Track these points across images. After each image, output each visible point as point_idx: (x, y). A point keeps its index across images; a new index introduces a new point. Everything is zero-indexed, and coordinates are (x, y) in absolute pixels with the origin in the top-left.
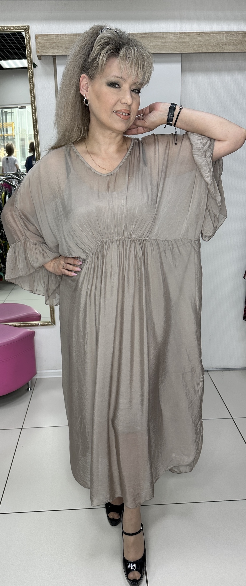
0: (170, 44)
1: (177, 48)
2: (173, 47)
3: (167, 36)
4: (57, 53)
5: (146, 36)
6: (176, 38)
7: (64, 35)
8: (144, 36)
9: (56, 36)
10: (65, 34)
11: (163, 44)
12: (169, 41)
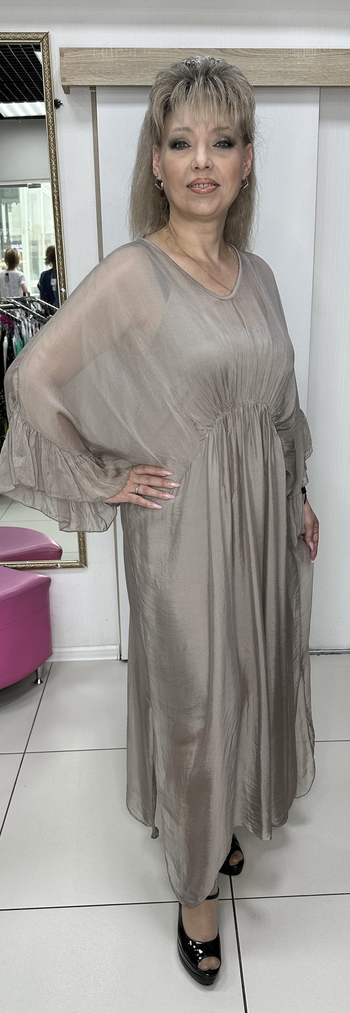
0: (299, 70)
1: (312, 77)
2: (305, 75)
3: (295, 55)
4: (97, 81)
5: (258, 54)
6: (311, 59)
7: (112, 50)
8: (253, 54)
9: (96, 52)
10: (114, 48)
11: (287, 70)
12: (298, 63)
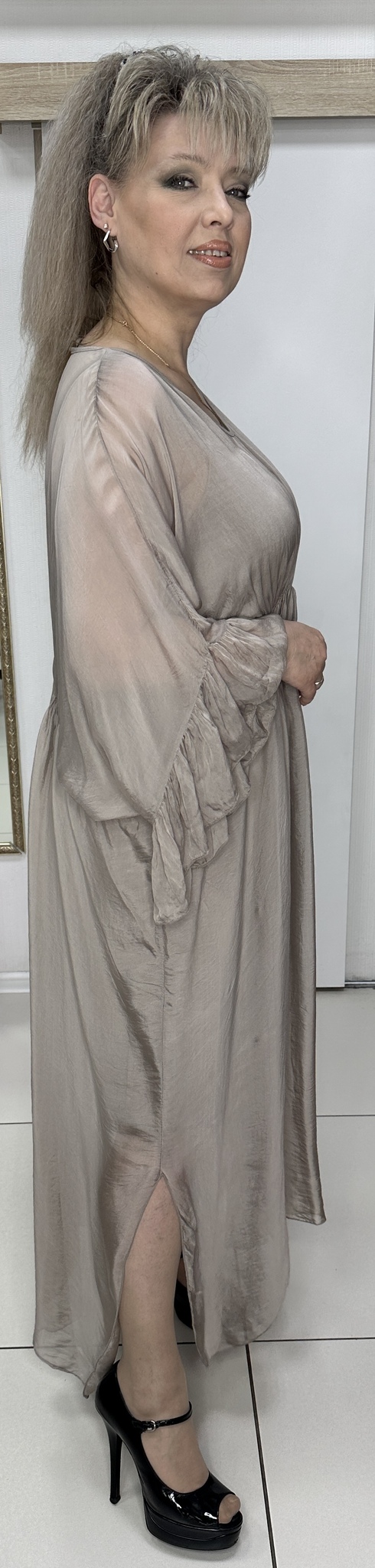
0: (351, 91)
1: (371, 103)
2: (361, 100)
3: (344, 69)
4: (44, 114)
5: (288, 69)
6: (369, 74)
7: (65, 66)
8: (281, 68)
9: (42, 70)
10: (68, 63)
11: (333, 92)
12: (349, 82)
